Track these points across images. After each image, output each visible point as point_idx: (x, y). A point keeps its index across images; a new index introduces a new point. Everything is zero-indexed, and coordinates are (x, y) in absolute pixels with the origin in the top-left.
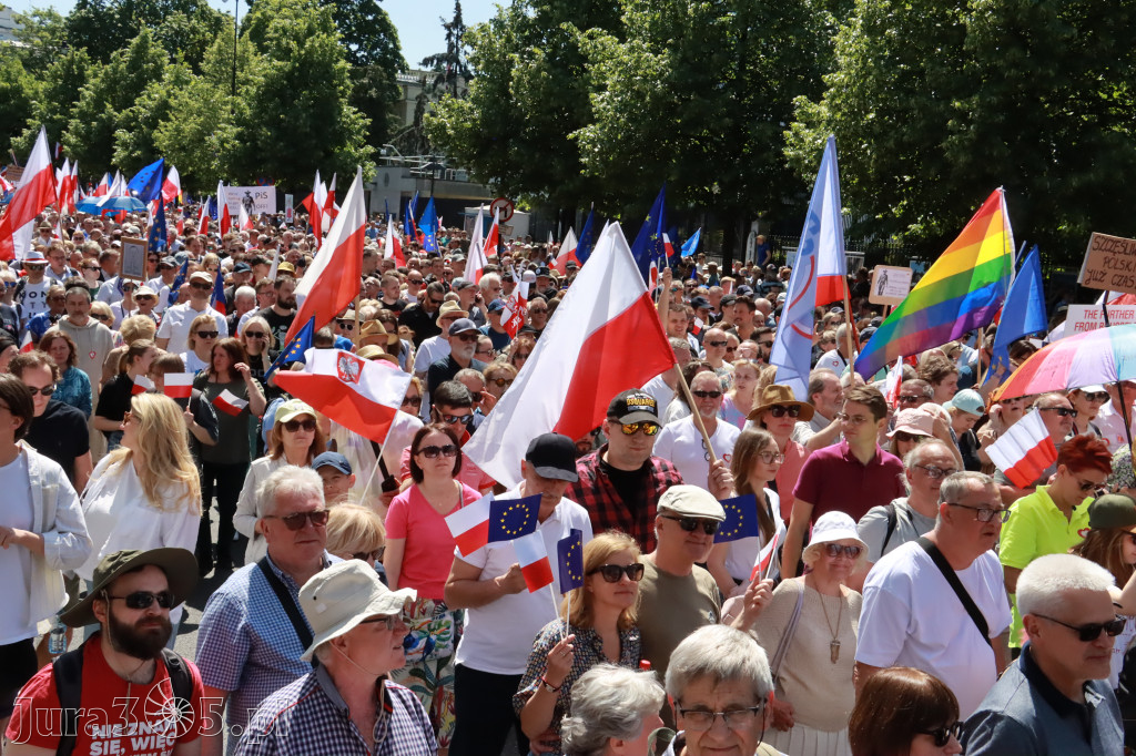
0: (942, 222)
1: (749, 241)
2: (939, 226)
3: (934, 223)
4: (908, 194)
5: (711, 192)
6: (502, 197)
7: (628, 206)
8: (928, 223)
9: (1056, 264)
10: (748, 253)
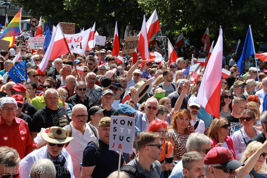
0: (193, 26)
1: (125, 32)
2: (192, 28)
3: (190, 27)
4: (181, 17)
5: (112, 16)
6: (34, 17)
7: (82, 21)
8: (188, 27)
9: (233, 40)
10: (125, 37)
